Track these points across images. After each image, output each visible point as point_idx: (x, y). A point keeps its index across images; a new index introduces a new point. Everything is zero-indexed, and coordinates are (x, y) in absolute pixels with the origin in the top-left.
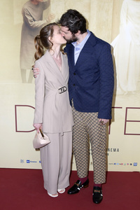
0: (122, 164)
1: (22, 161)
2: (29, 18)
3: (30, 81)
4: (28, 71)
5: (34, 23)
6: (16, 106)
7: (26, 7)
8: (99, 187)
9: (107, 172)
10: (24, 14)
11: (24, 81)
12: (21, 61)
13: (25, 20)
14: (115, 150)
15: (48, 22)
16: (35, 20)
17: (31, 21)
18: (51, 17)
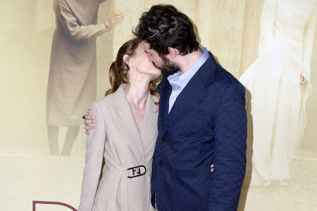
2: (69, 19)
3: (67, 152)
4: (63, 132)
5: (78, 29)
6: (34, 203)
10: (57, 9)
11: (53, 150)
12: (48, 108)
13: (61, 22)
15: (109, 28)
16: (80, 24)
17: (74, 26)
18: (117, 18)
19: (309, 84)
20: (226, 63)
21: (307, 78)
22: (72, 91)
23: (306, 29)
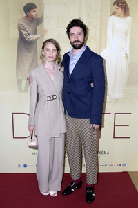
0: (112, 165)
1: (19, 166)
2: (24, 32)
3: (26, 91)
4: (24, 82)
5: (29, 37)
6: (13, 114)
7: (21, 22)
8: (92, 187)
9: (98, 173)
10: (19, 29)
11: (20, 90)
13: (21, 34)
14: (105, 153)
15: (42, 36)
16: (29, 35)
17: (26, 36)
18: (45, 31)
20: (93, 49)
21: (128, 54)
22: (27, 65)
23: (126, 33)
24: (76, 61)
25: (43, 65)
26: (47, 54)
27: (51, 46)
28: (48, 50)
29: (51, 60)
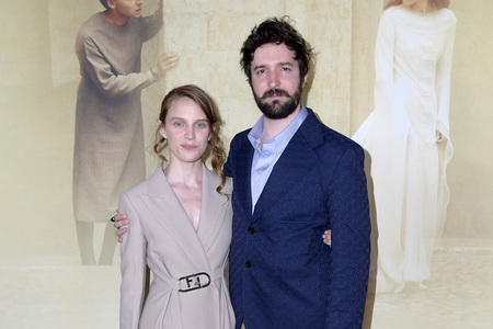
2: (99, 66)
3: (106, 259)
4: (100, 229)
5: (113, 80)
7: (89, 32)
10: (82, 53)
11: (87, 257)
12: (75, 197)
13: (88, 72)
15: (159, 77)
16: (116, 73)
17: (107, 76)
18: (169, 62)
19: (449, 143)
20: (331, 118)
21: (446, 134)
22: (109, 174)
23: (438, 66)
24: (272, 160)
25: (166, 171)
26: (177, 136)
27: (189, 111)
28: (180, 123)
29: (190, 155)
